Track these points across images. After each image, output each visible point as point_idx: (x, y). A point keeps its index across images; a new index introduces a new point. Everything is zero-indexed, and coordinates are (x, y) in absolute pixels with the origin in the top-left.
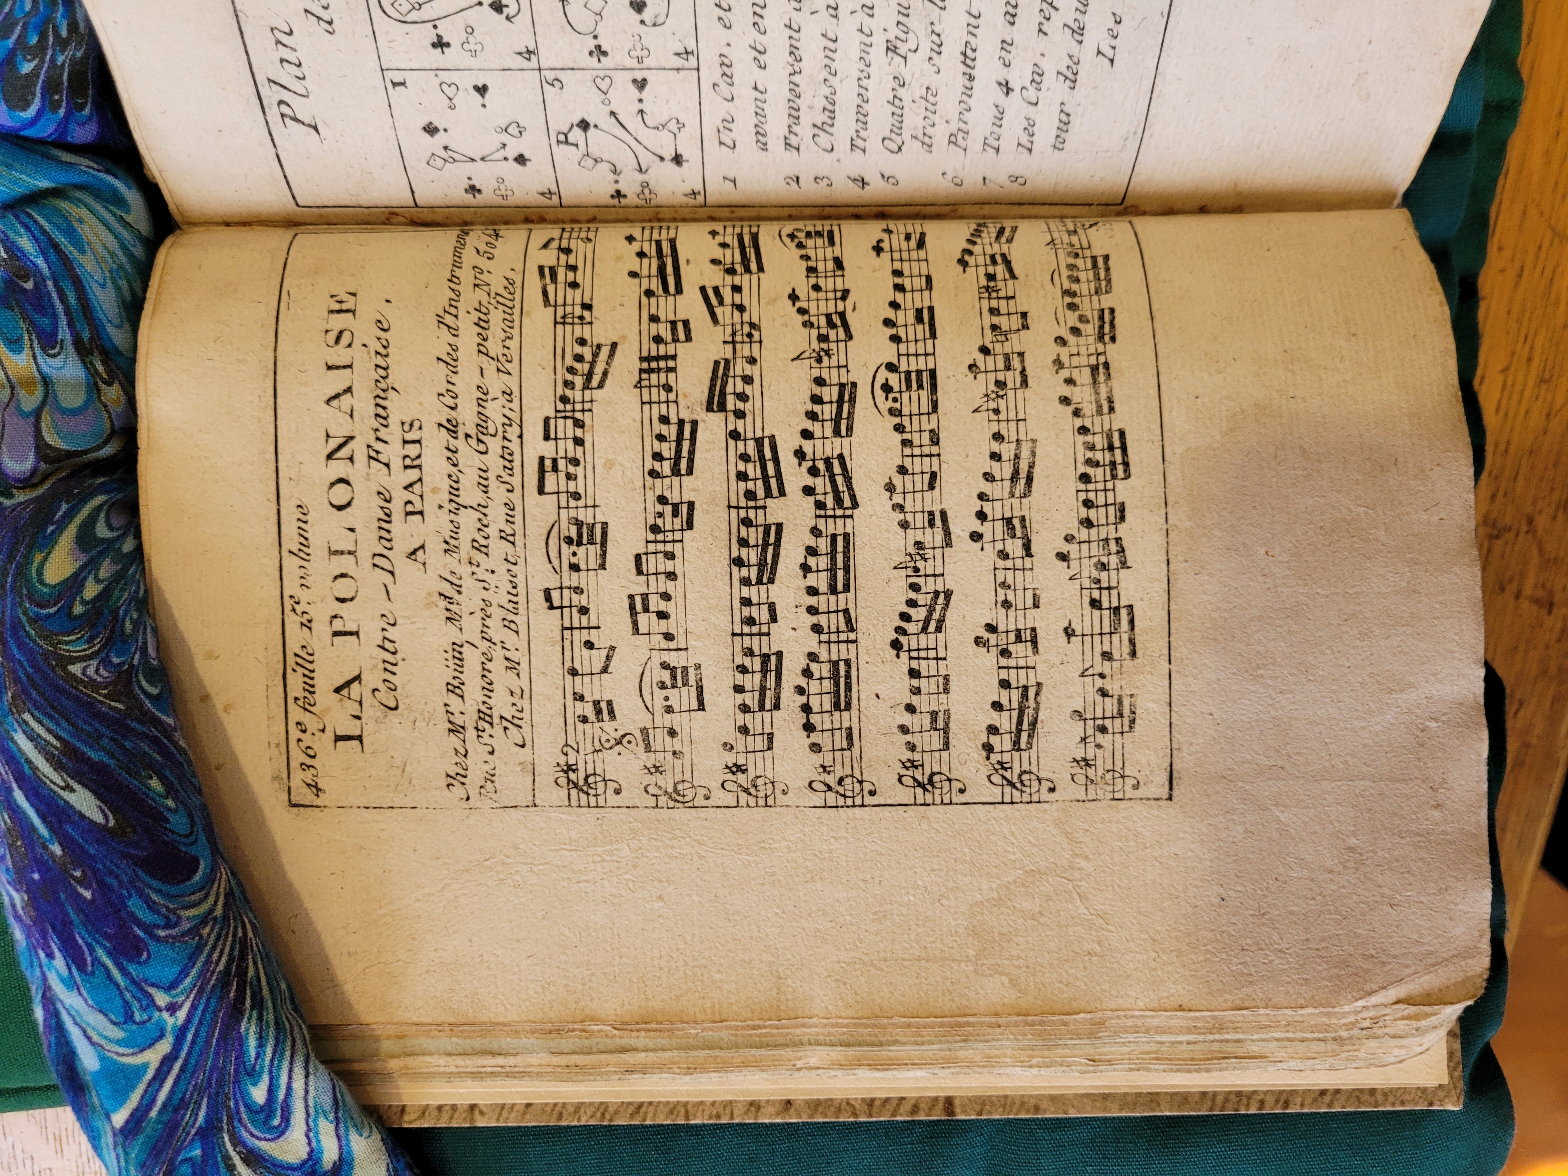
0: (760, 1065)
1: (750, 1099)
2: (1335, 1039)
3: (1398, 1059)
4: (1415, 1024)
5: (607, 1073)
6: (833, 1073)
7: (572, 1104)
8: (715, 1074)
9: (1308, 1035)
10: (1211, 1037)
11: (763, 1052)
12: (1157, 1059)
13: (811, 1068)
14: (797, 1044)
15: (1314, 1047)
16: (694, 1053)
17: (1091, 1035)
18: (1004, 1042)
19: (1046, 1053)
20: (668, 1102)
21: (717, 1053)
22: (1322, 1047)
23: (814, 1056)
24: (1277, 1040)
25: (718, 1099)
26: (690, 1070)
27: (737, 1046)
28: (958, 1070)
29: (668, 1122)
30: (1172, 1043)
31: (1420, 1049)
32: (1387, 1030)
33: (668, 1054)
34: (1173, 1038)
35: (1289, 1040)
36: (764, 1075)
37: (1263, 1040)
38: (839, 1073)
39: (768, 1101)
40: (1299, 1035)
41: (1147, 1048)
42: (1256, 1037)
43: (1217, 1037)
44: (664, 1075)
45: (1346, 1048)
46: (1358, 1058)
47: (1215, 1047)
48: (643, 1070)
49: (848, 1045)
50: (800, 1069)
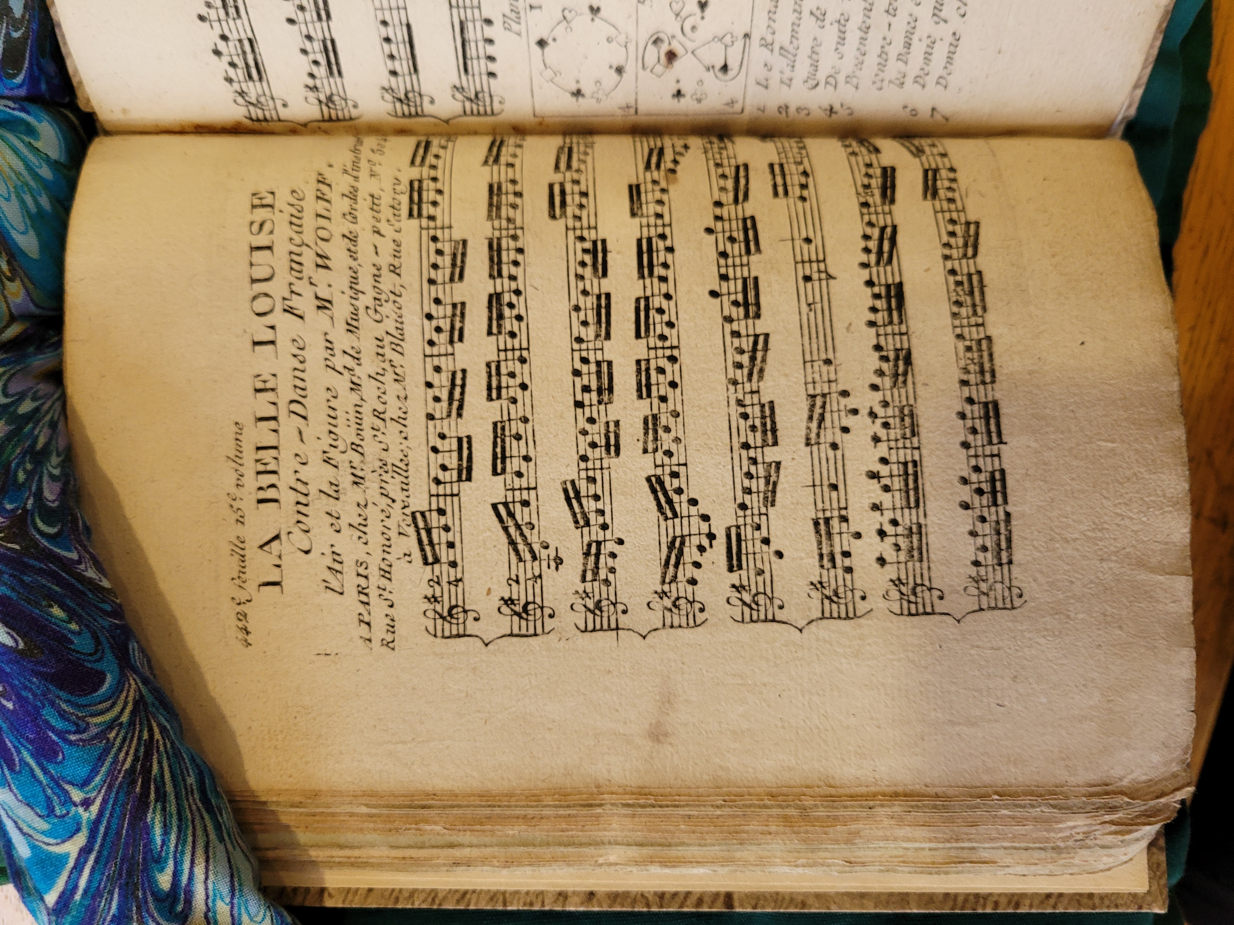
0: (566, 860)
1: (559, 889)
2: (1053, 848)
3: (1107, 867)
4: (1120, 838)
5: (438, 866)
6: (629, 869)
7: (407, 890)
8: (530, 868)
9: (1031, 845)
10: (948, 845)
11: (570, 849)
12: (904, 862)
13: (610, 864)
14: (598, 844)
15: (1036, 854)
16: (512, 849)
17: (848, 842)
18: (774, 846)
19: (810, 855)
20: (489, 891)
21: (531, 849)
22: (1042, 854)
23: (614, 854)
24: (1005, 848)
25: (532, 889)
26: (508, 863)
27: (548, 844)
28: (734, 868)
29: (489, 908)
30: (917, 849)
31: (1125, 858)
32: (1098, 842)
33: (489, 850)
34: (917, 845)
35: (1015, 848)
36: (571, 870)
37: (993, 848)
38: (634, 869)
39: (574, 893)
40: (1023, 845)
41: (895, 853)
42: (987, 845)
43: (955, 845)
44: (485, 868)
45: (1064, 856)
46: (1074, 865)
47: (953, 853)
48: (468, 863)
49: (641, 845)
50: (601, 865)
